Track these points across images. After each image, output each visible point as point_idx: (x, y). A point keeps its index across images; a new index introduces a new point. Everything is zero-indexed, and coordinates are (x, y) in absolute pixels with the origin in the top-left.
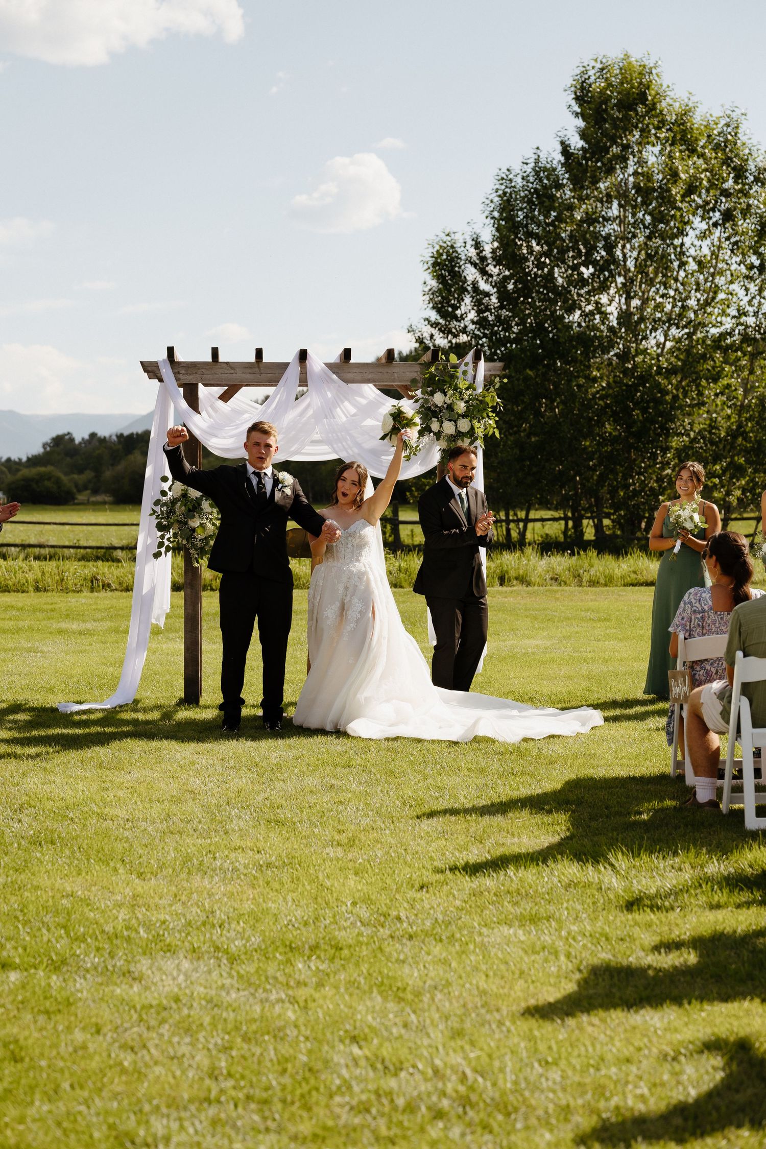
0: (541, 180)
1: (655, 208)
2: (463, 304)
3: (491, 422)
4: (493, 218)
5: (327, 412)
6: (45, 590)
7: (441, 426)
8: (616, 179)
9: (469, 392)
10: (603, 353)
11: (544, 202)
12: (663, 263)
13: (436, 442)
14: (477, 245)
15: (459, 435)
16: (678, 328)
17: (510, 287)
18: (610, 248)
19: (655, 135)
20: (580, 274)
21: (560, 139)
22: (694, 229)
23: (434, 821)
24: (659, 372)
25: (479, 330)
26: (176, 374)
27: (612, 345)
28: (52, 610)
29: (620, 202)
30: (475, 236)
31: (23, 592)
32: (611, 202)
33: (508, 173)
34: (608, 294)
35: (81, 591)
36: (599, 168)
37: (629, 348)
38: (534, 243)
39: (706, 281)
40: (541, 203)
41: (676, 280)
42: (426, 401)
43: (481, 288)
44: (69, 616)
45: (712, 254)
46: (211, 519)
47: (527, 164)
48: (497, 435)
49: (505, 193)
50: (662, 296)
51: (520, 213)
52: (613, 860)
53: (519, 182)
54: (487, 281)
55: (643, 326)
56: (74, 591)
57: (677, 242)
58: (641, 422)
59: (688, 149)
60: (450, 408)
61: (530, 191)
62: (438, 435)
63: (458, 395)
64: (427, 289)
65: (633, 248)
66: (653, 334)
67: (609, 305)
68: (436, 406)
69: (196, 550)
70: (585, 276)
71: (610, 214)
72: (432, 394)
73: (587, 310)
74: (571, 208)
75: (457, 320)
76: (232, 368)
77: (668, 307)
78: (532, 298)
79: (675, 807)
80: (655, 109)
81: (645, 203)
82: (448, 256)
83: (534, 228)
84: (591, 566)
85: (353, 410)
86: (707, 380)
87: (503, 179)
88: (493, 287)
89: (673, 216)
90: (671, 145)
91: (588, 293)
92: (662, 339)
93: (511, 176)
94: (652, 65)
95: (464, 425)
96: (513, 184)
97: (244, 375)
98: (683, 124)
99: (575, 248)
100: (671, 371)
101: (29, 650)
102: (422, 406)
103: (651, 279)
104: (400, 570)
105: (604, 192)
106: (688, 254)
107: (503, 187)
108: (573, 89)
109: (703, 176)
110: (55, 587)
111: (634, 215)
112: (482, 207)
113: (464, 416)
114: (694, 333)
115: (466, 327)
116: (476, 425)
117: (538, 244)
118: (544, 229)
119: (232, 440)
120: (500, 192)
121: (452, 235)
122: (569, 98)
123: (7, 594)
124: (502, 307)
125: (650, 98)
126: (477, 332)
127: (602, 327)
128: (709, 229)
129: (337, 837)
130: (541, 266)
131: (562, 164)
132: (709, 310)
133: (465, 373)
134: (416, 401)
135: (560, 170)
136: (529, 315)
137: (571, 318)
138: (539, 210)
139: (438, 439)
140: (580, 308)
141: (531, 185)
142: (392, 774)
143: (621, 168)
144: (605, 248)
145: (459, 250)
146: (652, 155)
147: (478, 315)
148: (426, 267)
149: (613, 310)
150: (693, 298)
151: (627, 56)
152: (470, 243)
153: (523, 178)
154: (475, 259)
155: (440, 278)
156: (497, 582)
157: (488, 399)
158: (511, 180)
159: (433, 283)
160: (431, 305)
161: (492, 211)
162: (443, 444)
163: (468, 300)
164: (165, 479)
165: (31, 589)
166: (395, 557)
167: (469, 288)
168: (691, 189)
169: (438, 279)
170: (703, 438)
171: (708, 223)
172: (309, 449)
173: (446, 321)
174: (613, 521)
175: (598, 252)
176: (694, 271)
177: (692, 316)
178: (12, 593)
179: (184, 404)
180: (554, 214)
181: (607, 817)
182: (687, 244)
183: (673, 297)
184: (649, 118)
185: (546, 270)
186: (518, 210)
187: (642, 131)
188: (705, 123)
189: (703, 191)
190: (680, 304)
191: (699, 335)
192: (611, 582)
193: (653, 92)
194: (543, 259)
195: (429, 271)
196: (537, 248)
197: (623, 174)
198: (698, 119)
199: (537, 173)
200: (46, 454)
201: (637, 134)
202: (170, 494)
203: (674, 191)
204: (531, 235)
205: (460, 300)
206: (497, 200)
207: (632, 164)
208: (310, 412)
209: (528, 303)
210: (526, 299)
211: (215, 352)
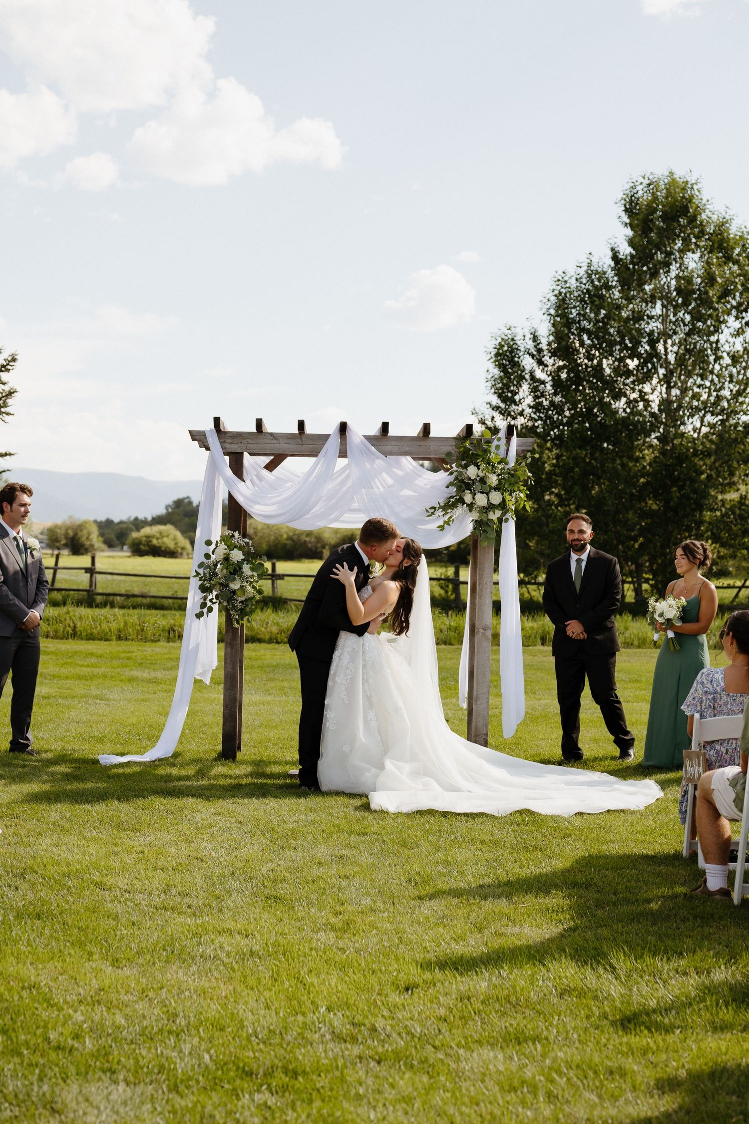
0: (592, 282)
1: (693, 309)
2: (521, 390)
3: (522, 495)
4: (549, 314)
5: (366, 482)
6: (126, 639)
7: (474, 498)
8: (660, 282)
9: (501, 466)
10: (646, 437)
11: (595, 301)
12: (701, 358)
13: (469, 513)
14: (535, 339)
15: (491, 507)
16: (712, 415)
17: (564, 376)
18: (653, 343)
19: (695, 244)
20: (626, 365)
21: (610, 246)
22: (729, 328)
23: (435, 904)
24: (695, 454)
25: (535, 413)
26: (222, 443)
27: (654, 428)
28: (129, 658)
29: (663, 303)
30: (533, 330)
31: (106, 640)
32: (655, 303)
33: (563, 275)
34: (651, 384)
35: (159, 640)
36: (645, 272)
37: (669, 432)
38: (585, 337)
39: (739, 373)
40: (592, 302)
41: (712, 372)
42: (460, 474)
43: (538, 377)
44: (140, 665)
45: (744, 350)
46: (251, 582)
47: (580, 267)
48: (528, 507)
49: (560, 293)
50: (699, 387)
51: (573, 311)
52: (614, 961)
53: (573, 283)
54: (543, 370)
55: (681, 413)
56: (153, 641)
57: (713, 339)
58: (678, 497)
59: (724, 256)
60: (483, 480)
61: (582, 292)
62: (471, 507)
63: (490, 468)
64: (489, 377)
65: (673, 345)
66: (691, 420)
67: (652, 394)
68: (470, 479)
69: (236, 611)
70: (631, 368)
71: (654, 313)
72: (466, 467)
73: (632, 398)
74: (619, 308)
75: (516, 404)
76: (275, 438)
77: (704, 397)
78: (583, 386)
79: (685, 895)
80: (696, 220)
81: (686, 304)
82: (508, 347)
83: (585, 323)
84: (626, 629)
85: (390, 481)
86: (738, 462)
87: (559, 280)
88: (549, 376)
89: (710, 316)
90: (709, 253)
91: (633, 382)
92: (698, 425)
93: (566, 278)
94: (693, 181)
95: (496, 497)
96: (568, 285)
97: (287, 445)
98: (720, 234)
99: (622, 342)
100: (707, 454)
101: (96, 697)
102: (456, 478)
103: (689, 371)
104: (450, 629)
105: (649, 293)
106: (722, 349)
107: (559, 288)
108: (623, 202)
109: (737, 280)
110: (135, 637)
111: (675, 315)
112: (540, 305)
113: (496, 489)
114: (727, 420)
115: (523, 410)
116: (508, 497)
117: (588, 339)
118: (595, 324)
119: (274, 507)
120: (556, 292)
121: (513, 329)
122: (620, 210)
123: (91, 641)
124: (555, 394)
125: (691, 210)
126: (533, 416)
127: (645, 413)
128: (741, 328)
129: (333, 920)
130: (590, 357)
131: (612, 268)
132: (741, 399)
133: (498, 447)
134: (451, 474)
135: (610, 274)
136: (580, 401)
137: (617, 404)
138: (591, 308)
139: (471, 511)
140: (625, 396)
141: (583, 286)
142: (404, 845)
143: (665, 273)
144: (649, 343)
145: (519, 343)
146: (693, 261)
147: (535, 401)
148: (489, 357)
149: (655, 400)
150: (727, 389)
151: (671, 173)
152: (529, 336)
153: (577, 280)
154: (533, 350)
155: (502, 367)
157: (519, 473)
158: (566, 282)
159: (496, 372)
160: (493, 390)
161: (549, 309)
162: (475, 515)
163: (525, 387)
164: (209, 543)
165: (114, 638)
167: (527, 377)
168: (726, 293)
169: (500, 368)
170: (734, 513)
171: (740, 322)
172: (348, 516)
173: (506, 405)
174: (651, 586)
175: (642, 346)
176: (728, 365)
177: (725, 404)
178: (96, 642)
179: (229, 472)
180: (603, 312)
181: (615, 904)
182: (722, 341)
183: (709, 388)
184: (691, 229)
185: (595, 362)
186: (571, 308)
187: (684, 240)
188: (740, 234)
189: (738, 294)
190: (715, 394)
191: (732, 422)
192: (644, 644)
193: (694, 206)
194: (593, 352)
195: (492, 360)
196: (588, 342)
197: (666, 277)
198: (734, 230)
199: (589, 276)
200: (168, 514)
201: (679, 244)
202: (213, 557)
203: (711, 293)
204: (583, 330)
205: (519, 385)
206: (553, 299)
207: (674, 269)
208: (349, 483)
209: (579, 391)
210: (577, 387)
211: (259, 423)
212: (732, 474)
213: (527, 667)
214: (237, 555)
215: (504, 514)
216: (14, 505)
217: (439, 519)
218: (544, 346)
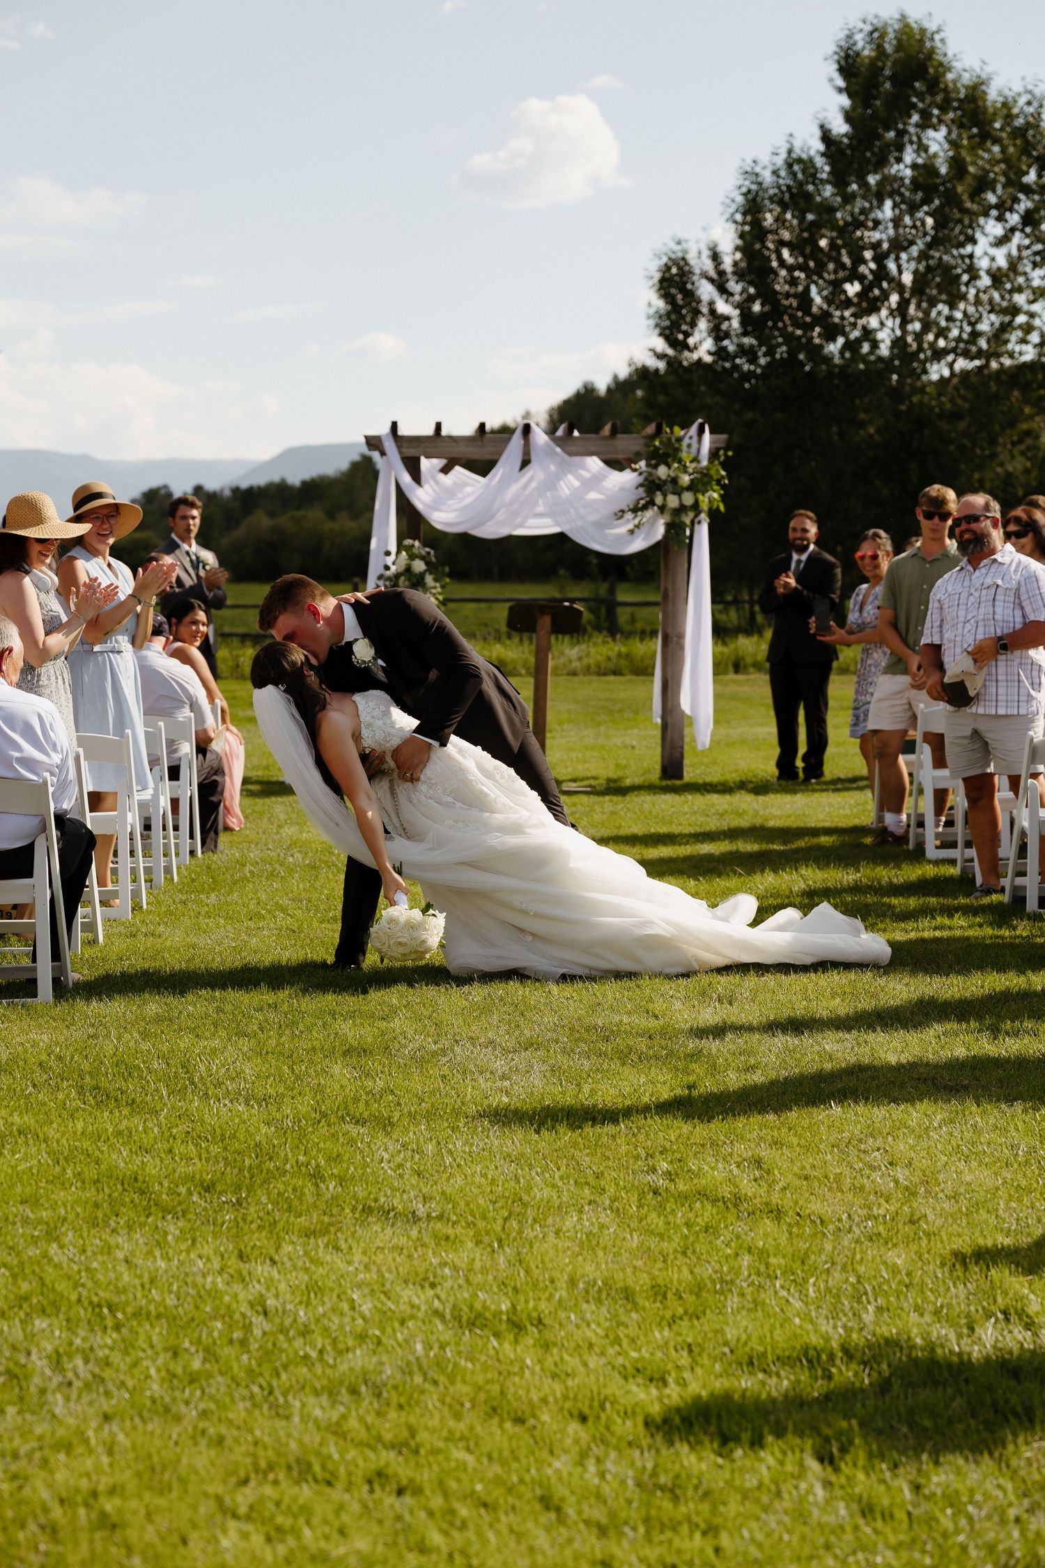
0: (794, 174)
1: (937, 208)
2: (696, 330)
3: (716, 495)
4: (735, 222)
5: (551, 484)
7: (665, 500)
8: (889, 171)
9: (693, 465)
11: (798, 202)
12: (948, 278)
13: (660, 516)
14: (716, 257)
15: (682, 509)
17: (756, 308)
18: (880, 259)
19: (938, 117)
20: (844, 292)
21: (818, 122)
22: (986, 235)
24: (941, 415)
26: (399, 447)
29: (894, 201)
30: (712, 245)
32: (883, 201)
33: (753, 165)
34: (879, 316)
36: (868, 158)
38: (786, 253)
39: (1002, 299)
40: (795, 204)
41: (964, 298)
42: (650, 474)
43: (720, 310)
45: (1010, 266)
47: (777, 154)
48: (722, 508)
49: (749, 191)
51: (768, 216)
53: (767, 177)
54: (727, 301)
55: (921, 357)
57: (965, 251)
59: (979, 132)
60: (674, 481)
61: (781, 189)
62: (662, 509)
63: (682, 468)
64: (652, 311)
65: (909, 259)
66: (936, 367)
67: (881, 330)
68: (660, 479)
70: (850, 295)
71: (881, 216)
72: (656, 467)
73: (852, 337)
74: (832, 210)
75: (690, 350)
76: (454, 441)
77: (954, 333)
78: (784, 322)
80: (938, 83)
81: (926, 201)
82: (678, 270)
83: (785, 234)
85: (576, 483)
86: (1001, 425)
87: (747, 172)
88: (735, 309)
89: (961, 220)
90: (958, 129)
91: (854, 315)
93: (757, 170)
94: (934, 28)
95: (688, 499)
96: (760, 179)
97: (467, 448)
98: (974, 101)
99: (837, 259)
100: (958, 415)
102: (646, 479)
103: (933, 296)
105: (875, 187)
106: (979, 266)
107: (747, 183)
108: (836, 57)
109: (997, 169)
111: (911, 217)
113: (689, 489)
114: (986, 366)
116: (700, 497)
117: (790, 256)
118: (798, 235)
119: (457, 514)
120: (744, 190)
121: (684, 244)
122: (832, 69)
124: (745, 334)
125: (931, 70)
127: (871, 358)
128: (1005, 235)
130: (793, 282)
131: (822, 153)
132: (1005, 336)
133: (689, 446)
134: (640, 474)
135: (819, 161)
136: (779, 345)
137: (831, 347)
138: (792, 212)
139: (662, 513)
140: (844, 334)
141: (782, 181)
143: (896, 159)
144: (875, 259)
145: (692, 262)
146: (936, 140)
147: (716, 344)
148: (651, 283)
149: (885, 338)
150: (986, 321)
151: (904, 15)
152: (706, 253)
153: (773, 172)
154: (713, 274)
155: (666, 295)
156: (731, 669)
157: (713, 472)
158: (757, 175)
159: (660, 304)
160: (657, 331)
161: (734, 214)
162: (667, 518)
163: (703, 324)
164: (388, 553)
166: (614, 640)
167: (705, 310)
168: (983, 184)
169: (666, 299)
171: (1004, 227)
172: (531, 522)
173: (676, 351)
175: (865, 264)
176: (988, 288)
177: (984, 343)
179: (406, 478)
180: (810, 216)
182: (978, 254)
183: (962, 321)
184: (931, 96)
185: (800, 288)
186: (765, 212)
187: (922, 111)
188: (1001, 100)
189: (998, 187)
190: (969, 329)
191: (993, 368)
193: (936, 63)
194: (797, 274)
195: (655, 288)
196: (790, 260)
197: (898, 165)
198: (993, 95)
199: (789, 165)
201: (915, 118)
202: (393, 568)
203: (960, 189)
204: (782, 243)
205: (693, 324)
206: (740, 199)
207: (909, 156)
208: (534, 484)
209: (778, 329)
210: (775, 323)
211: (438, 426)
212: (993, 441)
213: (717, 696)
214: (419, 566)
215: (696, 516)
216: (177, 519)
217: (629, 522)
218: (727, 264)
